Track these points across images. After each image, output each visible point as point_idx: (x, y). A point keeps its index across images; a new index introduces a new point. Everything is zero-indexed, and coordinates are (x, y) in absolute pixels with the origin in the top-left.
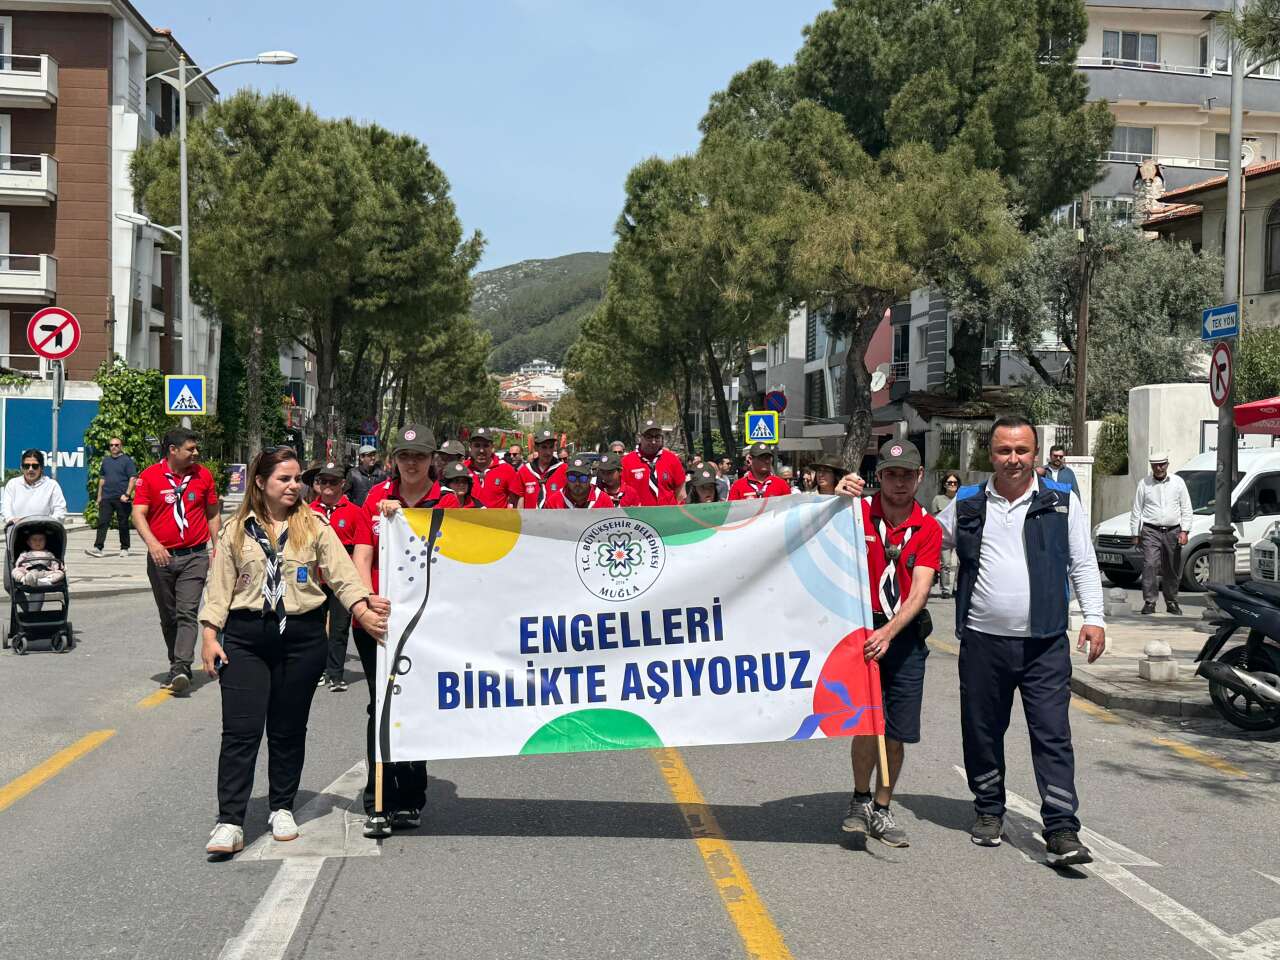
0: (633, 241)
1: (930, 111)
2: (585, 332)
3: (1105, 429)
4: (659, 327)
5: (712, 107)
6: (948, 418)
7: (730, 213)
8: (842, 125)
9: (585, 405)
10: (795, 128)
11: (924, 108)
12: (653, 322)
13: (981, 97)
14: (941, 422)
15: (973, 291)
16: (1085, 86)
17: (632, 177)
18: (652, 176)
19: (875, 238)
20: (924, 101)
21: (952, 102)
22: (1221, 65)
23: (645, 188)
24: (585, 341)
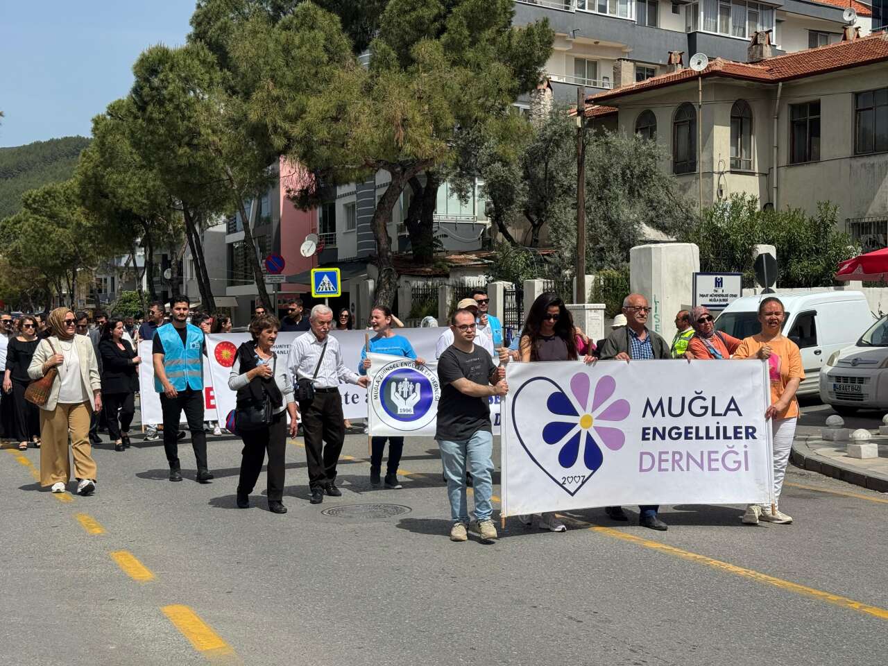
0: (144, 120)
1: (420, 18)
2: (27, 206)
3: (596, 281)
4: (148, 198)
5: (199, 6)
6: (413, 276)
7: (275, 92)
8: (340, 26)
9: (14, 271)
10: (302, 24)
11: (414, 14)
12: (142, 194)
13: (454, 10)
14: (408, 279)
15: (462, 169)
16: (513, 9)
17: (142, 60)
18: (161, 62)
19: (418, 119)
20: (414, 9)
21: (436, 11)
22: (581, 4)
23: (154, 72)
24: (29, 214)
